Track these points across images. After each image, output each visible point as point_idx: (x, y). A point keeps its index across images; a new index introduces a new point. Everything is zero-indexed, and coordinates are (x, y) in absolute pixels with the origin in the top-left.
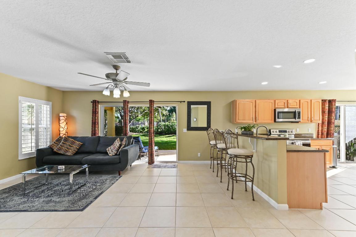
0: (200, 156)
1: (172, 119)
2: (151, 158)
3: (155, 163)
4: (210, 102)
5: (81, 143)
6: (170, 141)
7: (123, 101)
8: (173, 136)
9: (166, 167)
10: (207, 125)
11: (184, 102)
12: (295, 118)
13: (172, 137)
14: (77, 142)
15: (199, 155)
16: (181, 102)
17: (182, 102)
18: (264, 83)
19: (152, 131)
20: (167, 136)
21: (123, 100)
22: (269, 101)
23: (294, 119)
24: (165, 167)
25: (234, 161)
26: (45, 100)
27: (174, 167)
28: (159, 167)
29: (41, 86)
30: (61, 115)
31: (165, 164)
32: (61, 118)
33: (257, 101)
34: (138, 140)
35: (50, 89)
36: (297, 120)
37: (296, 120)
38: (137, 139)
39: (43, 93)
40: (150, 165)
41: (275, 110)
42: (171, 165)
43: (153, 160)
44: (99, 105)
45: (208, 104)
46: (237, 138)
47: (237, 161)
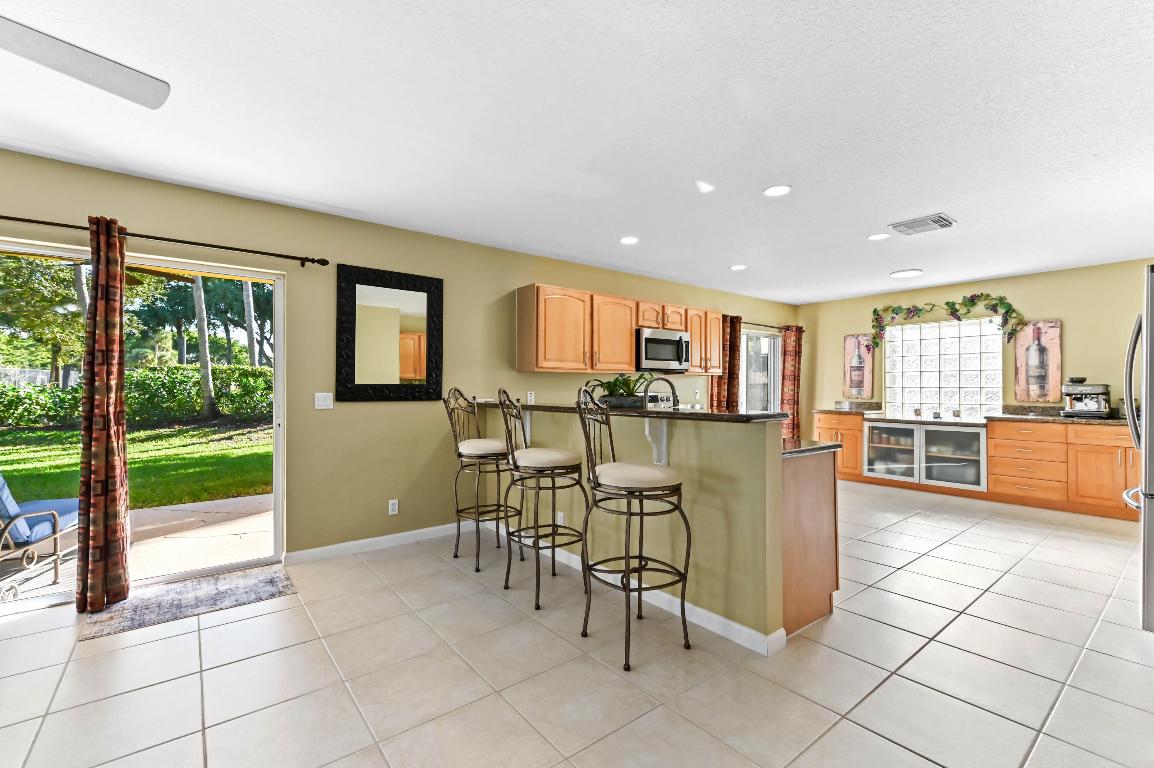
0: (396, 512)
1: (150, 357)
2: (106, 570)
3: (135, 594)
4: (440, 282)
6: (168, 458)
8: (180, 433)
9: (227, 603)
10: (429, 374)
11: (324, 262)
12: (679, 360)
13: (176, 441)
15: (393, 506)
16: (303, 261)
17: (313, 261)
18: (629, 241)
19: (112, 409)
20: (142, 434)
22: (624, 302)
23: (677, 363)
24: (215, 602)
25: (632, 514)
27: (276, 589)
28: (175, 611)
31: (206, 589)
33: (595, 297)
36: (685, 365)
37: (680, 363)
40: (96, 617)
41: (638, 333)
42: (252, 581)
43: (119, 578)
45: (433, 288)
46: (607, 423)
47: (642, 514)
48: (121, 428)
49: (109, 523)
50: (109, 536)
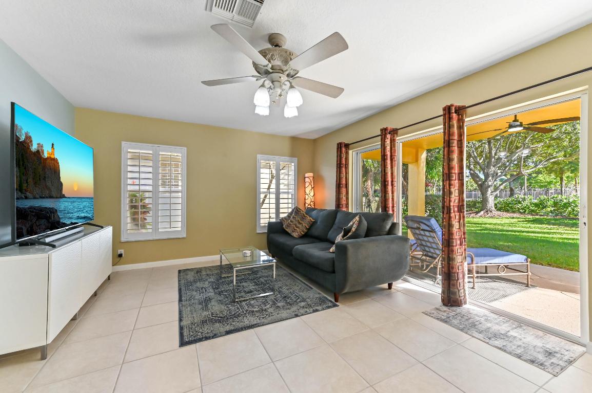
2: (449, 286)
5: (312, 219)
7: (380, 133)
14: (308, 216)
19: (452, 203)
21: (381, 130)
26: (290, 157)
29: (283, 137)
30: (307, 175)
31: (503, 327)
32: (307, 180)
34: (428, 226)
35: (295, 140)
38: (426, 222)
39: (286, 146)
44: (350, 152)
48: (462, 214)
49: (450, 262)
50: (451, 270)
